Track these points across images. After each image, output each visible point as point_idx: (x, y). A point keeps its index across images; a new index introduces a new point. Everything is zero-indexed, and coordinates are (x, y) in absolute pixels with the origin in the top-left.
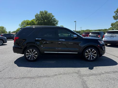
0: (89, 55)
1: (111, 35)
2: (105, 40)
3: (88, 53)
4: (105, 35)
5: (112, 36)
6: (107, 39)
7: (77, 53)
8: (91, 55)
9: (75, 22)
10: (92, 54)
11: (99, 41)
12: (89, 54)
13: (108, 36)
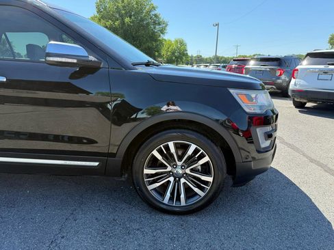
0: (172, 179)
1: (322, 67)
2: (298, 88)
3: (165, 167)
4: (298, 67)
5: (325, 73)
6: (305, 83)
7: (97, 164)
8: (183, 180)
9: (217, 25)
10: (188, 171)
11: (232, 91)
12: (169, 174)
13: (313, 71)
